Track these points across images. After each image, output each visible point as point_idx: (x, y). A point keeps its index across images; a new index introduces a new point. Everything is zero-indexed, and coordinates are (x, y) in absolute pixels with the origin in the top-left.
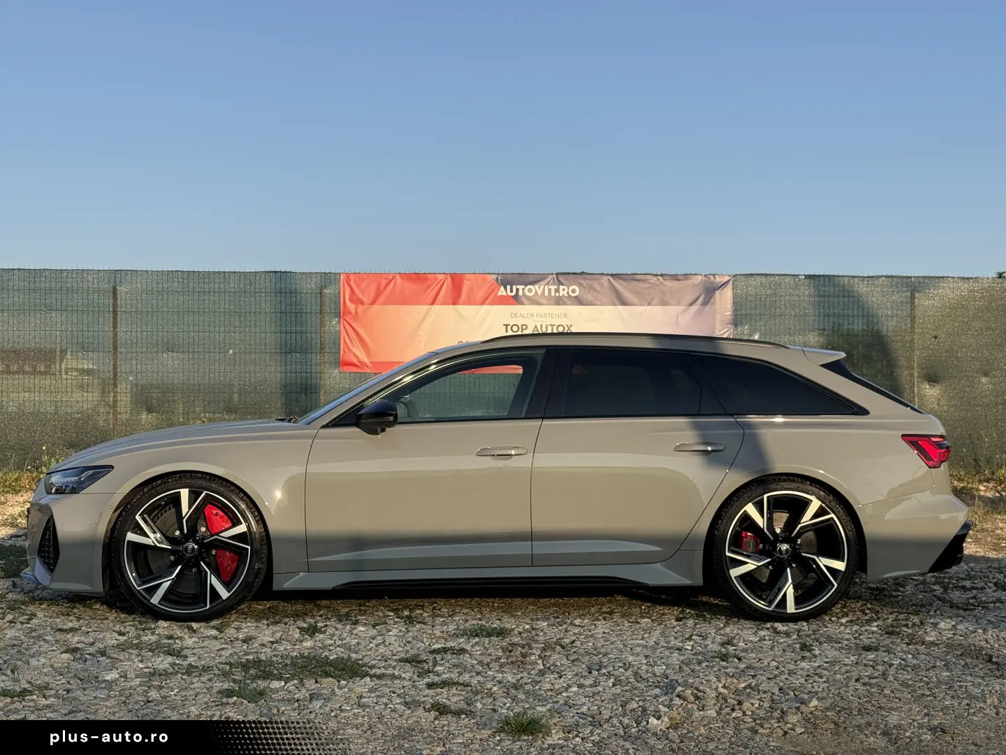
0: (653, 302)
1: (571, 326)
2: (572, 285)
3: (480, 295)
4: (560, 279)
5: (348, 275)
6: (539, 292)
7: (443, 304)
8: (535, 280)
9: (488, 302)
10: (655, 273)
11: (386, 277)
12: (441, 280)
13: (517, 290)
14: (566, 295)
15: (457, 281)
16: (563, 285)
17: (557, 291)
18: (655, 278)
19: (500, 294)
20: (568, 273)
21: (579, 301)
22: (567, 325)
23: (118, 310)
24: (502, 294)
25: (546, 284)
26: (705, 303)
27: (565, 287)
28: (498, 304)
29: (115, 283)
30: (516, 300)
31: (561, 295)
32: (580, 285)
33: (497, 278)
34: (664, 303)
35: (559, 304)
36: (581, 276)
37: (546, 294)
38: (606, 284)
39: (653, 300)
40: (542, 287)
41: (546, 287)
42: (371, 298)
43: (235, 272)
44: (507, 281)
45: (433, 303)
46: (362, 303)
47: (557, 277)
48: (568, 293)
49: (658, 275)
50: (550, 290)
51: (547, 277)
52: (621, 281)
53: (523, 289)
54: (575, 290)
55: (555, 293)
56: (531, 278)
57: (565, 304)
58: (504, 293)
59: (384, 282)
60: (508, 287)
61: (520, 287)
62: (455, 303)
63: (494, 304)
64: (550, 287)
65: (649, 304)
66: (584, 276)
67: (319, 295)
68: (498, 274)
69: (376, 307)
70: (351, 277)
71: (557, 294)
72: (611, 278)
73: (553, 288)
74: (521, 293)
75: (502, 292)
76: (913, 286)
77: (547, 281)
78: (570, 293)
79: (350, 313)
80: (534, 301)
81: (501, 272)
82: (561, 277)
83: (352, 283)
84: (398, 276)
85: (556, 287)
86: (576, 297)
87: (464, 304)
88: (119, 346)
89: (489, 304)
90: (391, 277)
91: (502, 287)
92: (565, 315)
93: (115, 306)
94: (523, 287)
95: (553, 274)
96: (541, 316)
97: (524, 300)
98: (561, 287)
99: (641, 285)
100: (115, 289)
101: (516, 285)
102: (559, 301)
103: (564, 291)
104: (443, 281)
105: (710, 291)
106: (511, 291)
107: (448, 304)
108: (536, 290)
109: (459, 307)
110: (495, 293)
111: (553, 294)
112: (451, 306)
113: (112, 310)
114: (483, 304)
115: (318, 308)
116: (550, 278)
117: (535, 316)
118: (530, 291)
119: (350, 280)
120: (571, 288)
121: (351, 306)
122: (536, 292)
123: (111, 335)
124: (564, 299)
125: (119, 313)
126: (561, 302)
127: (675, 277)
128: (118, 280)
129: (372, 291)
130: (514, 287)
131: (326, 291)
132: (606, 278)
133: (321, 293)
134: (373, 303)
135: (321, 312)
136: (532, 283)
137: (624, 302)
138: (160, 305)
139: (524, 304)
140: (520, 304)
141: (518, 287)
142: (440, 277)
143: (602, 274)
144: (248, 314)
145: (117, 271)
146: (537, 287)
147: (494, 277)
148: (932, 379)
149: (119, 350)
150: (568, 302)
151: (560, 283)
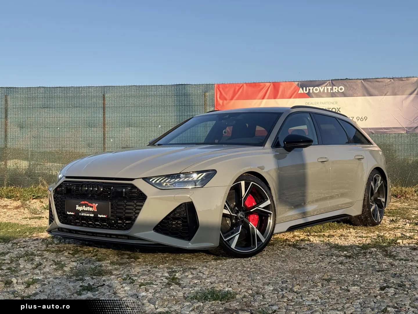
0: (388, 94)
1: (340, 108)
2: (340, 86)
3: (289, 92)
4: (334, 83)
5: (219, 85)
6: (322, 90)
7: (269, 98)
8: (319, 84)
9: (293, 97)
10: (389, 77)
11: (239, 85)
12: (268, 85)
13: (309, 90)
14: (337, 91)
15: (276, 86)
16: (335, 86)
17: (332, 89)
18: (389, 80)
19: (300, 92)
20: (338, 80)
21: (344, 95)
22: (337, 108)
23: (106, 106)
24: (301, 92)
25: (325, 86)
27: (336, 87)
28: (299, 98)
29: (104, 92)
30: (308, 95)
31: (334, 91)
32: (345, 86)
33: (298, 84)
34: (394, 94)
35: (332, 97)
36: (346, 80)
37: (326, 91)
38: (360, 85)
39: (387, 92)
40: (323, 88)
41: (326, 88)
42: (231, 97)
43: (162, 85)
44: (303, 85)
45: (263, 98)
46: (226, 100)
47: (331, 82)
48: (338, 90)
49: (391, 78)
50: (328, 89)
51: (326, 82)
52: (369, 83)
53: (313, 89)
54: (342, 89)
55: (331, 91)
56: (317, 83)
57: (336, 96)
58: (302, 92)
59: (237, 88)
60: (304, 88)
61: (311, 88)
62: (275, 98)
63: (296, 98)
64: (328, 87)
65: (385, 95)
66: (347, 80)
67: (203, 96)
68: (299, 82)
69: (233, 101)
70: (220, 86)
71: (332, 91)
72: (363, 81)
73: (329, 88)
74: (311, 91)
75: (301, 91)
77: (326, 84)
78: (340, 90)
79: (220, 105)
80: (319, 95)
81: (300, 81)
82: (334, 82)
83: (221, 89)
84: (245, 85)
85: (331, 87)
86: (343, 92)
87: (280, 98)
88: (106, 124)
89: (294, 98)
90: (241, 85)
91: (301, 88)
92: (336, 103)
93: (104, 104)
94: (313, 88)
95: (329, 80)
96: (323, 103)
97: (313, 95)
98: (334, 87)
100: (104, 96)
101: (309, 87)
102: (333, 95)
103: (335, 89)
104: (268, 86)
106: (306, 90)
107: (272, 99)
108: (321, 89)
109: (276, 100)
110: (297, 91)
111: (329, 91)
112: (273, 100)
113: (102, 106)
114: (290, 98)
115: (203, 103)
116: (328, 83)
117: (319, 104)
118: (316, 90)
119: (220, 88)
120: (340, 87)
121: (221, 102)
122: (320, 90)
123: (102, 118)
124: (336, 94)
125: (106, 108)
126: (334, 96)
127: (400, 79)
128: (106, 91)
129: (231, 92)
130: (308, 88)
131: (207, 94)
132: (360, 81)
133: (205, 95)
134: (232, 99)
135: (205, 104)
136: (318, 86)
137: (370, 94)
138: (125, 103)
139: (313, 97)
140: (311, 98)
141: (310, 88)
142: (268, 84)
143: (358, 79)
144: (168, 107)
145: (105, 86)
146: (320, 88)
147: (297, 83)
149: (106, 126)
150: (338, 95)
151: (333, 85)
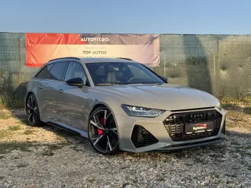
1: (106, 51)
3: (75, 41)
5: (28, 34)
7: (62, 43)
8: (94, 36)
10: (134, 34)
11: (42, 34)
13: (87, 39)
15: (66, 36)
20: (105, 34)
21: (108, 43)
22: (104, 51)
26: (150, 44)
27: (104, 38)
28: (81, 44)
30: (87, 43)
32: (109, 38)
34: (137, 44)
37: (97, 41)
38: (117, 37)
40: (96, 38)
44: (84, 36)
45: (58, 44)
46: (34, 44)
48: (105, 40)
50: (98, 39)
52: (122, 36)
53: (89, 39)
54: (107, 39)
55: (100, 40)
56: (92, 35)
59: (41, 36)
60: (84, 38)
62: (66, 43)
63: (79, 44)
65: (132, 44)
66: (110, 35)
68: (81, 34)
69: (38, 45)
70: (30, 35)
72: (119, 35)
75: (82, 40)
76: (218, 38)
77: (97, 36)
79: (29, 47)
80: (93, 43)
82: (102, 35)
83: (30, 37)
84: (46, 35)
85: (100, 38)
87: (70, 44)
91: (82, 38)
92: (104, 48)
95: (99, 34)
96: (95, 48)
99: (129, 38)
102: (102, 43)
103: (103, 40)
105: (152, 39)
106: (85, 40)
109: (67, 45)
110: (80, 40)
112: (65, 45)
114: (76, 44)
118: (92, 39)
121: (30, 45)
122: (94, 40)
127: (140, 35)
129: (37, 40)
132: (117, 35)
133: (19, 40)
134: (37, 43)
135: (19, 46)
136: (93, 37)
137: (123, 44)
139: (90, 44)
142: (61, 35)
147: (79, 35)
148: (224, 68)
150: (105, 43)
151: (102, 37)
